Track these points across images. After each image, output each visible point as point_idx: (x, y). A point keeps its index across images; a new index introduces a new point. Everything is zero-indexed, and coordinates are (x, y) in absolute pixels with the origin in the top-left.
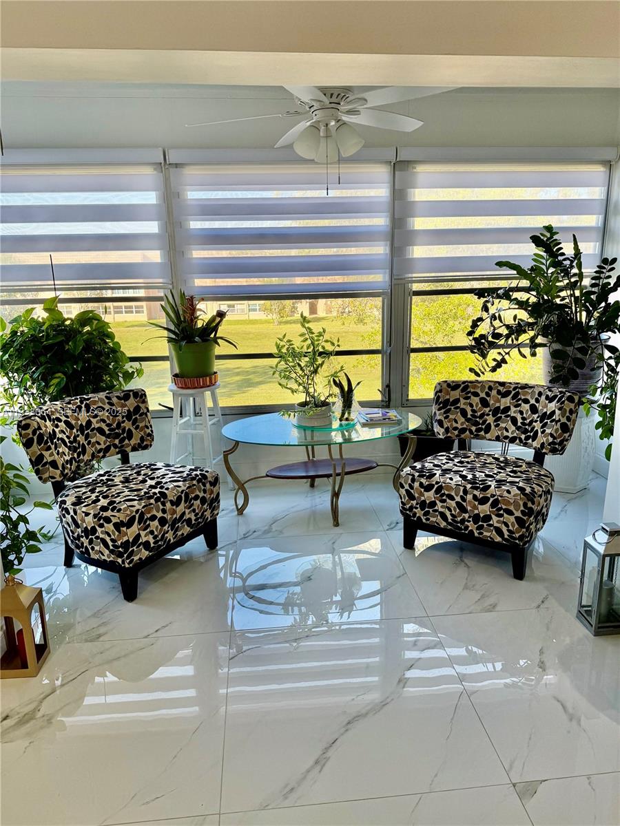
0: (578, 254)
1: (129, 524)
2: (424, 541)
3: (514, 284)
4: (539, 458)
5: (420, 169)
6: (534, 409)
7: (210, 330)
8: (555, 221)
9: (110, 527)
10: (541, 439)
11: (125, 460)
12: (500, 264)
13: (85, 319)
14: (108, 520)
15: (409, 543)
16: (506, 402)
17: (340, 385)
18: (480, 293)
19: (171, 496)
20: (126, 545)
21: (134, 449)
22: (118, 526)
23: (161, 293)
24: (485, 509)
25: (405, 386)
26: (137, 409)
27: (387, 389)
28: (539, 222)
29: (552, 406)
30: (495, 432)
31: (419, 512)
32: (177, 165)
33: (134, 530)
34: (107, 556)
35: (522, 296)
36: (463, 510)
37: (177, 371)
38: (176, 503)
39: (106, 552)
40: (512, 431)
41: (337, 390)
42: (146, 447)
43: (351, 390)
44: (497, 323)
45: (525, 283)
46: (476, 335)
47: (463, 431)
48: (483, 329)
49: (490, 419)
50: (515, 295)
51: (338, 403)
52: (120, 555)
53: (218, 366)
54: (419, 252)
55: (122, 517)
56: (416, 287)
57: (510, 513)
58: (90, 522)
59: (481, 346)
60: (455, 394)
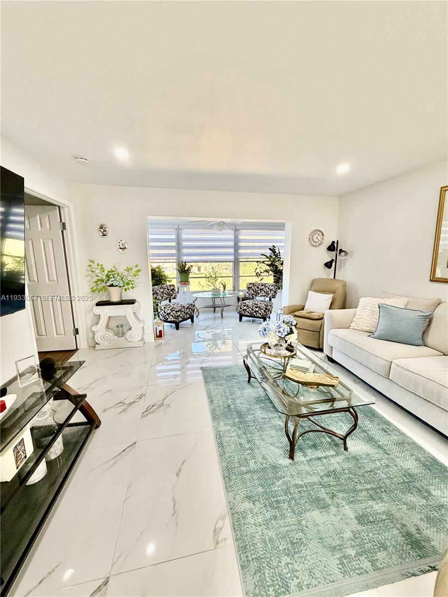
0: (279, 253)
1: (178, 312)
2: (244, 318)
3: (264, 260)
4: (270, 300)
5: (241, 231)
6: (269, 288)
7: (188, 270)
8: (275, 244)
9: (174, 312)
10: (270, 295)
11: (170, 301)
12: (262, 255)
13: (158, 268)
14: (174, 310)
15: (241, 320)
16: (263, 287)
17: (223, 284)
18: (257, 262)
19: (186, 307)
20: (178, 316)
21: (173, 299)
22: (176, 312)
23: (175, 261)
24: (257, 309)
25: (238, 286)
26: (173, 289)
27: (234, 287)
28: (271, 245)
29: (273, 287)
30: (260, 294)
31: (243, 312)
32: (181, 229)
33: (179, 313)
34: (173, 319)
35: (267, 263)
36: (253, 310)
37: (180, 281)
38: (187, 309)
39: (173, 318)
40: (264, 294)
41: (222, 286)
42: (175, 298)
43: (225, 285)
44: (261, 269)
45: (268, 260)
46: (256, 272)
47: (253, 294)
48: (258, 271)
49: (259, 291)
50: (265, 262)
51: (222, 289)
52: (176, 319)
53: (190, 280)
54: (241, 251)
55: (177, 310)
56: (241, 260)
57: (262, 309)
58: (169, 311)
59: (258, 275)
60: (251, 286)
